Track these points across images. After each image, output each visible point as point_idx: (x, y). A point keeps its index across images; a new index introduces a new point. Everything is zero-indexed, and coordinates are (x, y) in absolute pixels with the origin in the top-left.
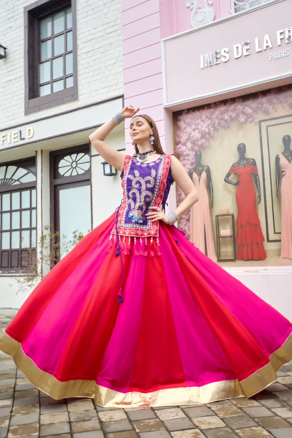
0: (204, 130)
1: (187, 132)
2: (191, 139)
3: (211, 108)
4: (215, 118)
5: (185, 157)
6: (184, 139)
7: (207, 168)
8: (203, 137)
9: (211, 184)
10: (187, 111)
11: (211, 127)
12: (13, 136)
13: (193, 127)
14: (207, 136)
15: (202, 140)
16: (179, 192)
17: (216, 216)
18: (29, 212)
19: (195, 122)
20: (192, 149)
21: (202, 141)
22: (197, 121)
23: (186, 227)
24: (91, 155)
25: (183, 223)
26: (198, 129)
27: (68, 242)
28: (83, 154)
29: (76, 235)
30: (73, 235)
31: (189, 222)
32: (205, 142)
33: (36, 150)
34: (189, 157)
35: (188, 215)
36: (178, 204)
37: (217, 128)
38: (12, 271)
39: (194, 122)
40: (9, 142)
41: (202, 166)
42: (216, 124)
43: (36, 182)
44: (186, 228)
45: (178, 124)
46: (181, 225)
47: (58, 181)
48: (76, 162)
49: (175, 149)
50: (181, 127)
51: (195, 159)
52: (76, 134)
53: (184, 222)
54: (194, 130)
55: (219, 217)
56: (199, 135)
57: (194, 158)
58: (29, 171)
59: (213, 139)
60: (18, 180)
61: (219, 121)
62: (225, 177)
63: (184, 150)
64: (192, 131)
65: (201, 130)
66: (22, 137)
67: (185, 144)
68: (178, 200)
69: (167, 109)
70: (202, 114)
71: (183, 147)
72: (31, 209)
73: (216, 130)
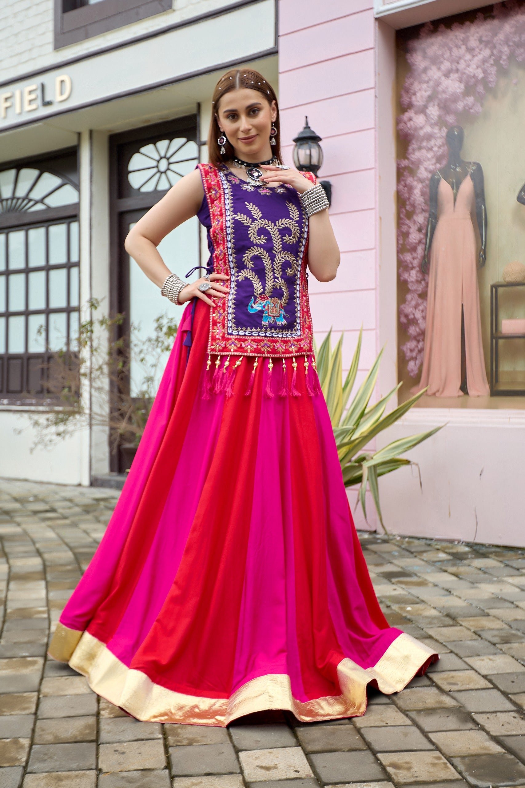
0: (472, 74)
1: (430, 80)
2: (440, 97)
3: (493, 17)
4: (502, 43)
5: (422, 141)
6: (422, 97)
7: (474, 168)
8: (469, 90)
9: (483, 207)
10: (432, 27)
11: (489, 65)
12: (28, 98)
13: (446, 65)
14: (480, 89)
15: (467, 98)
16: (404, 229)
17: (492, 287)
18: (64, 272)
19: (450, 53)
20: (441, 122)
21: (465, 102)
22: (455, 52)
23: (417, 310)
24: (200, 141)
25: (410, 302)
26: (457, 70)
27: (144, 339)
28: (183, 140)
29: (162, 324)
30: (155, 325)
31: (426, 300)
32: (473, 105)
33: (78, 130)
34: (432, 143)
35: (423, 283)
36: (400, 255)
37: (505, 67)
38: (28, 401)
39: (447, 55)
40: (18, 110)
41: (464, 165)
42: (504, 57)
43: (77, 206)
44: (418, 315)
45: (409, 61)
46: (405, 308)
47: (129, 203)
48: (168, 159)
49: (398, 122)
50: (414, 67)
51: (446, 148)
52: (166, 88)
53: (412, 299)
54: (447, 75)
55: (500, 290)
56: (459, 88)
57: (443, 145)
58: (66, 181)
59: (495, 96)
60: (42, 201)
61: (510, 51)
62: (521, 192)
63: (421, 125)
64: (443, 78)
65: (465, 73)
66: (47, 99)
67: (423, 111)
68: (400, 246)
69: (382, 22)
70: (469, 34)
71: (417, 116)
72: (69, 266)
73: (503, 72)
